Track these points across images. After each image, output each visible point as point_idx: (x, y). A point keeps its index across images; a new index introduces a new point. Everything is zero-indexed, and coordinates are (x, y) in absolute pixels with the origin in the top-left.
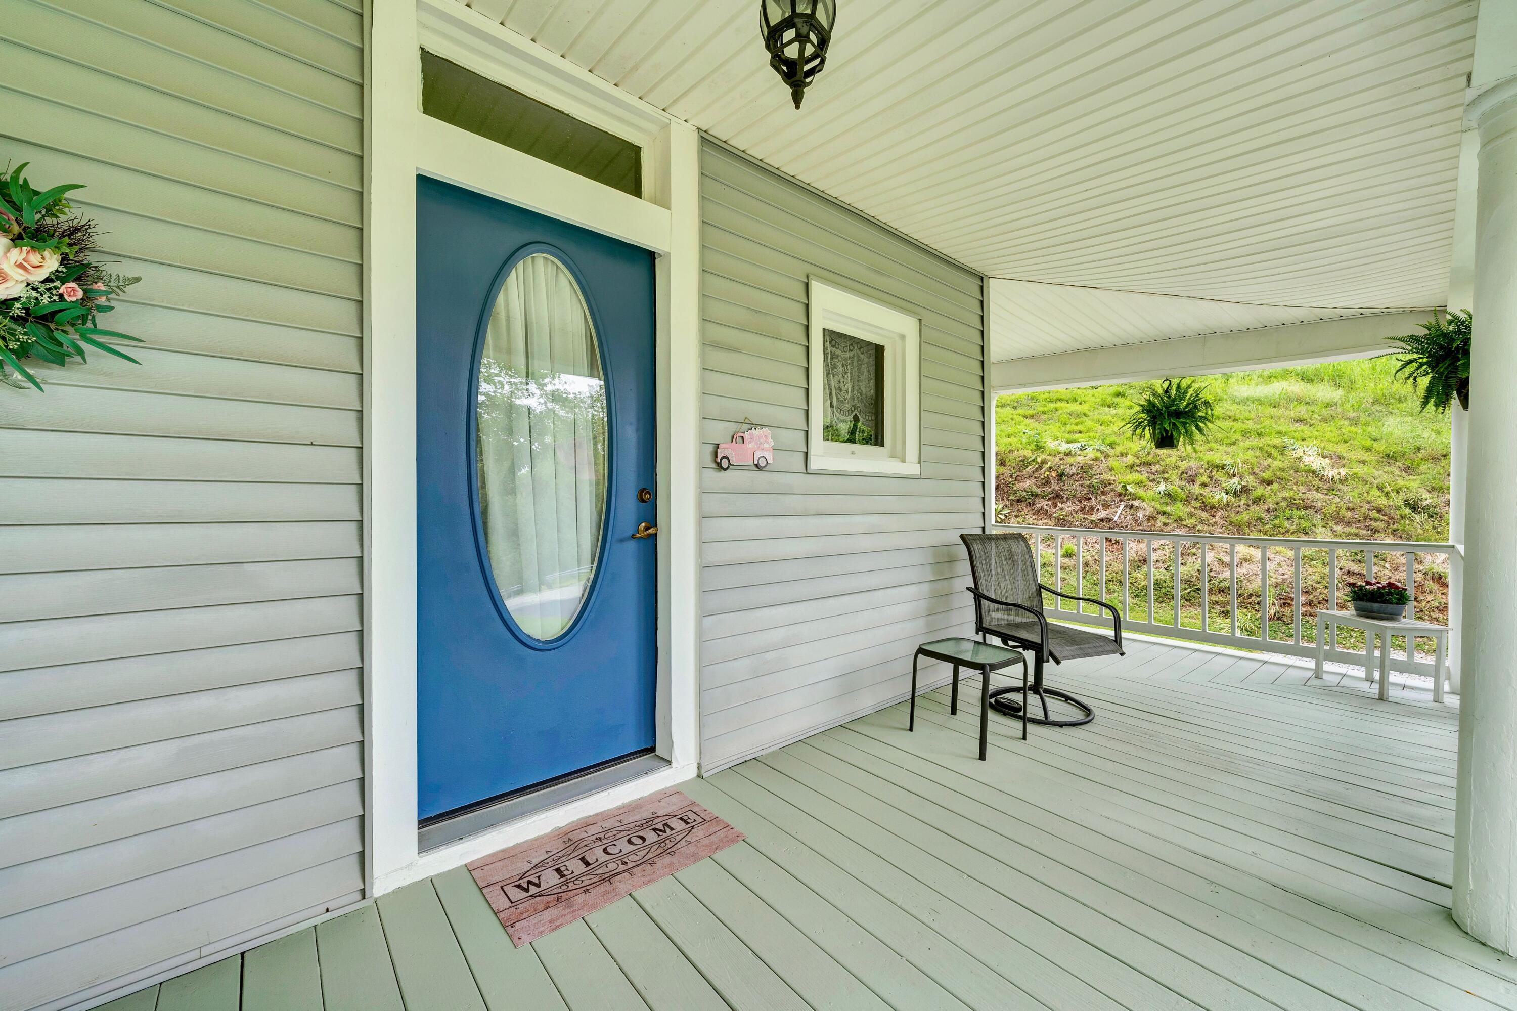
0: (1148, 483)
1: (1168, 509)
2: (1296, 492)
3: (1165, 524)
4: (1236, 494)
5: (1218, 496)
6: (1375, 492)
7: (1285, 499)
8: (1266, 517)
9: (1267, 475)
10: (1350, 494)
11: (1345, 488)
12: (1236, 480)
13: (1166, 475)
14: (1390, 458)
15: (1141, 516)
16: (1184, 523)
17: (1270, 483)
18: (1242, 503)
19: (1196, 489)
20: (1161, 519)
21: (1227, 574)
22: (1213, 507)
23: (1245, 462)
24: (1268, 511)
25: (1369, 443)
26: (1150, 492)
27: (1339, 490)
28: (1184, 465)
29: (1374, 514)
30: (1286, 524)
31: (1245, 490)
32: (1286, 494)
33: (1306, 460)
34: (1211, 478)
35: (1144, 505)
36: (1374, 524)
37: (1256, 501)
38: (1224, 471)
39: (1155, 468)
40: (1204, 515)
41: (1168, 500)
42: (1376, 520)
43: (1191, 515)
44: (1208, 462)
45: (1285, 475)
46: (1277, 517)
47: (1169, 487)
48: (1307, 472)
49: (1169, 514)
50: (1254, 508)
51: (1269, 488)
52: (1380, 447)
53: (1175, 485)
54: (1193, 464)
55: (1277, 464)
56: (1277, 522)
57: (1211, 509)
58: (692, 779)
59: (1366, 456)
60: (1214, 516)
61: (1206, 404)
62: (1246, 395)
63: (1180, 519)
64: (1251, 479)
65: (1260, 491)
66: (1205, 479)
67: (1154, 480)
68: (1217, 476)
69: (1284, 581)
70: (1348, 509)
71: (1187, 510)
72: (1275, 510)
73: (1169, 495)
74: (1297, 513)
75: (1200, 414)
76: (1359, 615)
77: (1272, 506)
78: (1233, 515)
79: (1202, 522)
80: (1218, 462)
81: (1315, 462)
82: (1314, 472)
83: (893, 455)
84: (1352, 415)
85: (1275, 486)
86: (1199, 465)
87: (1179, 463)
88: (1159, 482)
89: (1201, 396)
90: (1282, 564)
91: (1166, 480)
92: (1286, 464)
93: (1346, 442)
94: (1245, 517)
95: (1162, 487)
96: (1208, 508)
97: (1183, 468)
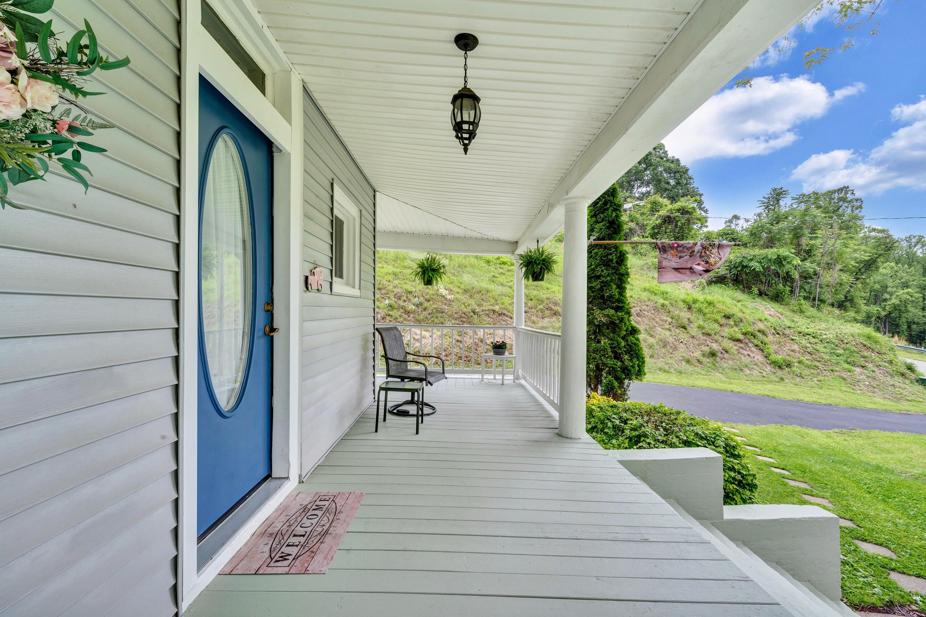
0: (381, 299)
1: (390, 313)
2: (438, 305)
3: (390, 321)
4: (417, 306)
5: (411, 307)
6: (463, 306)
7: (435, 308)
8: (429, 317)
9: (428, 297)
10: (455, 307)
11: (454, 304)
12: (416, 299)
13: (388, 295)
14: (466, 291)
15: (379, 317)
16: (398, 320)
17: (429, 301)
18: (420, 310)
19: (401, 303)
20: (388, 318)
21: (417, 344)
22: (409, 312)
23: (420, 291)
24: (429, 314)
25: (459, 284)
26: (382, 304)
27: (452, 305)
28: (396, 290)
29: (463, 315)
30: (436, 320)
31: (421, 304)
32: (435, 306)
33: (440, 290)
34: (407, 297)
35: (380, 311)
36: (464, 319)
37: (425, 309)
38: (412, 295)
39: (383, 291)
40: (406, 316)
41: (390, 308)
42: (464, 318)
43: (401, 316)
44: (406, 290)
45: (434, 297)
46: (433, 317)
47: (391, 302)
48: (441, 296)
49: (391, 316)
50: (424, 313)
51: (429, 303)
52: (462, 286)
53: (393, 301)
54: (399, 290)
55: (431, 292)
56: (433, 319)
57: (408, 313)
58: (298, 485)
59: (458, 290)
60: (409, 317)
61: (444, 266)
62: (415, 257)
63: (396, 318)
64: (422, 298)
65: (426, 304)
66: (405, 298)
67: (383, 298)
68: (410, 296)
69: (437, 346)
70: (456, 313)
71: (399, 314)
72: (431, 314)
73: (391, 306)
74: (440, 315)
75: (441, 271)
76: (495, 354)
77: (431, 312)
78: (417, 316)
79: (405, 319)
80: (410, 290)
81: (444, 292)
82: (443, 296)
83: (347, 284)
84: (452, 271)
85: (431, 302)
86: (402, 291)
87: (394, 290)
88: (386, 299)
89: (441, 263)
90: (436, 338)
91: (389, 298)
92: (434, 292)
93: (452, 283)
94: (421, 317)
95: (387, 302)
96: (407, 313)
97: (396, 292)
